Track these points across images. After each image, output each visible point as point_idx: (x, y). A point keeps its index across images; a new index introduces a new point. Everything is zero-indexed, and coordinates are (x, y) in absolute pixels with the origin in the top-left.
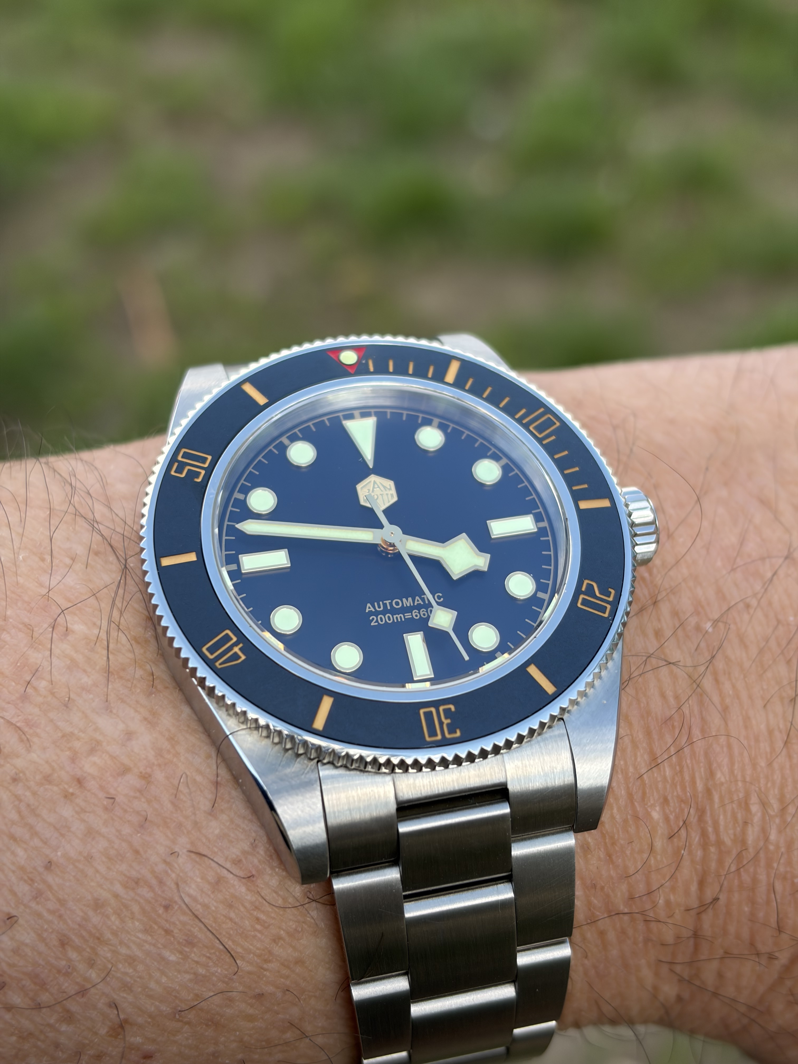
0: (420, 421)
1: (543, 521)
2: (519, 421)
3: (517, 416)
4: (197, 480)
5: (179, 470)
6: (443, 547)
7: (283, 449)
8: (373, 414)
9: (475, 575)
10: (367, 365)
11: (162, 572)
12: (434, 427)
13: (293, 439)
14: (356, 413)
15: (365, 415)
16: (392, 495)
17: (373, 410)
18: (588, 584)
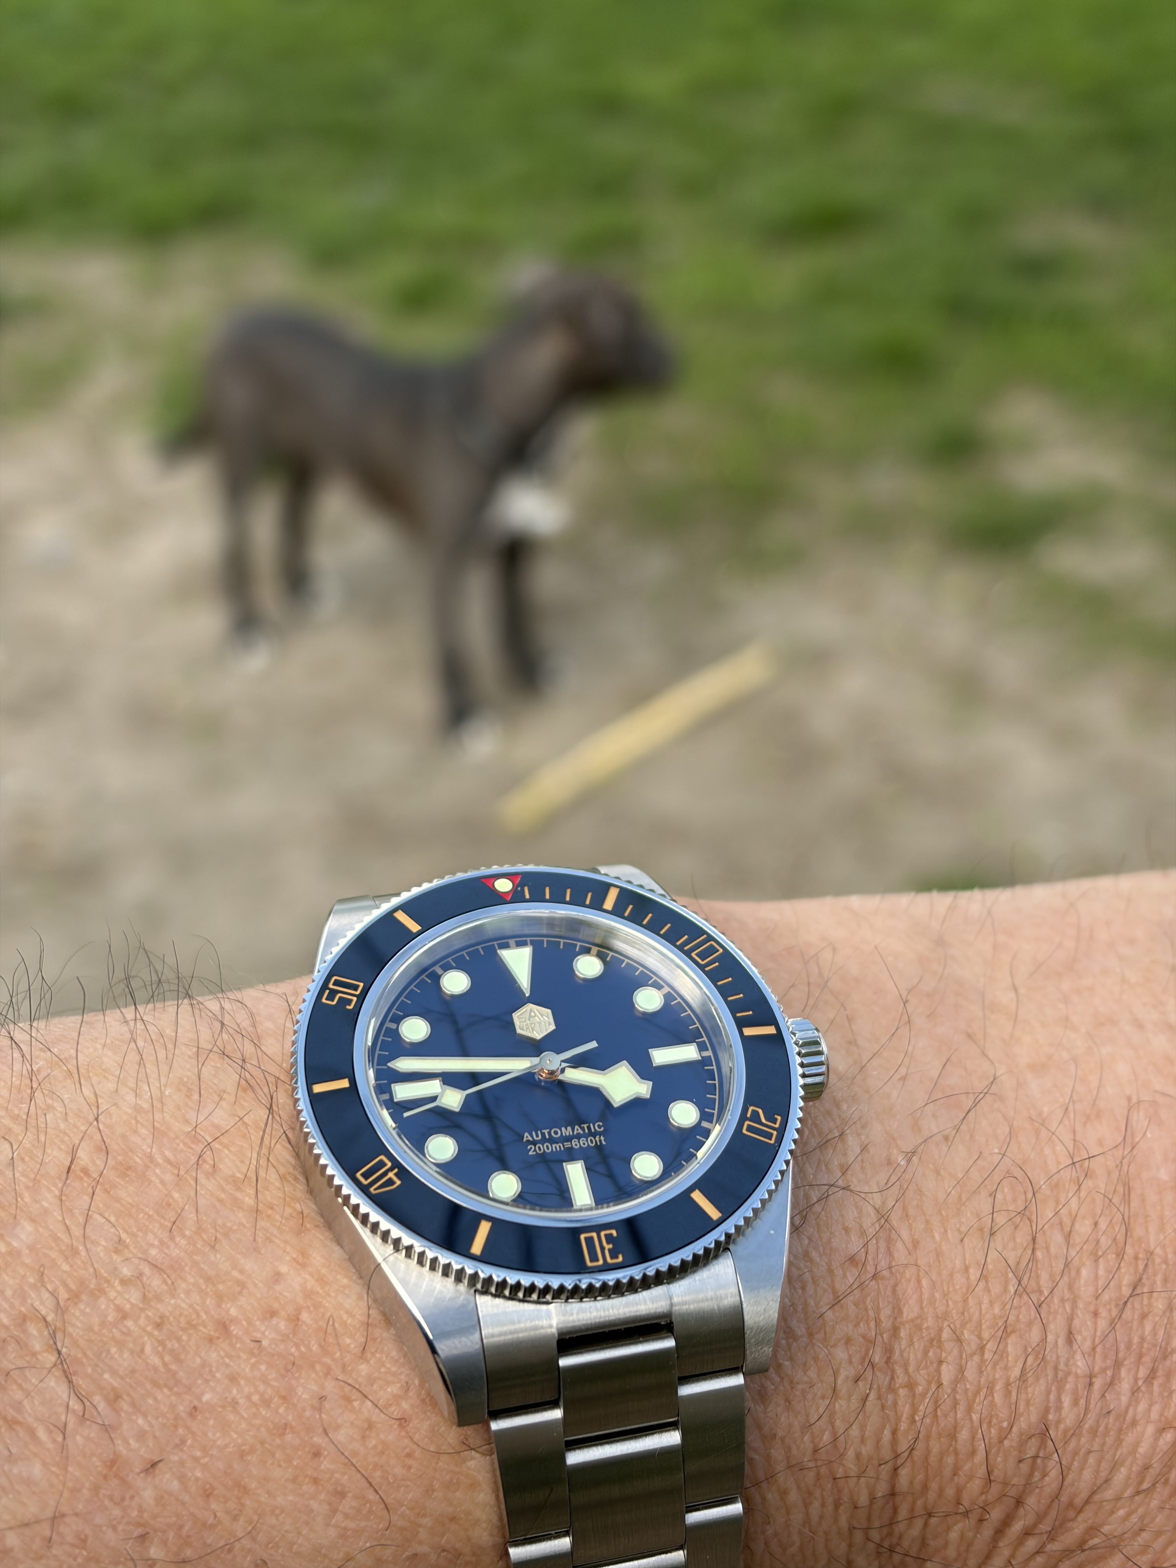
0: (577, 950)
1: (708, 1050)
2: (680, 948)
3: (678, 943)
4: (348, 1007)
5: (331, 997)
6: (605, 1074)
7: (437, 978)
8: (529, 943)
9: (636, 1103)
10: (523, 891)
11: (315, 1100)
12: (593, 955)
13: (447, 968)
14: (512, 942)
15: (520, 944)
16: (550, 1024)
17: (528, 939)
18: (753, 1111)
